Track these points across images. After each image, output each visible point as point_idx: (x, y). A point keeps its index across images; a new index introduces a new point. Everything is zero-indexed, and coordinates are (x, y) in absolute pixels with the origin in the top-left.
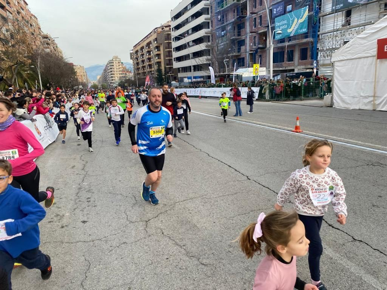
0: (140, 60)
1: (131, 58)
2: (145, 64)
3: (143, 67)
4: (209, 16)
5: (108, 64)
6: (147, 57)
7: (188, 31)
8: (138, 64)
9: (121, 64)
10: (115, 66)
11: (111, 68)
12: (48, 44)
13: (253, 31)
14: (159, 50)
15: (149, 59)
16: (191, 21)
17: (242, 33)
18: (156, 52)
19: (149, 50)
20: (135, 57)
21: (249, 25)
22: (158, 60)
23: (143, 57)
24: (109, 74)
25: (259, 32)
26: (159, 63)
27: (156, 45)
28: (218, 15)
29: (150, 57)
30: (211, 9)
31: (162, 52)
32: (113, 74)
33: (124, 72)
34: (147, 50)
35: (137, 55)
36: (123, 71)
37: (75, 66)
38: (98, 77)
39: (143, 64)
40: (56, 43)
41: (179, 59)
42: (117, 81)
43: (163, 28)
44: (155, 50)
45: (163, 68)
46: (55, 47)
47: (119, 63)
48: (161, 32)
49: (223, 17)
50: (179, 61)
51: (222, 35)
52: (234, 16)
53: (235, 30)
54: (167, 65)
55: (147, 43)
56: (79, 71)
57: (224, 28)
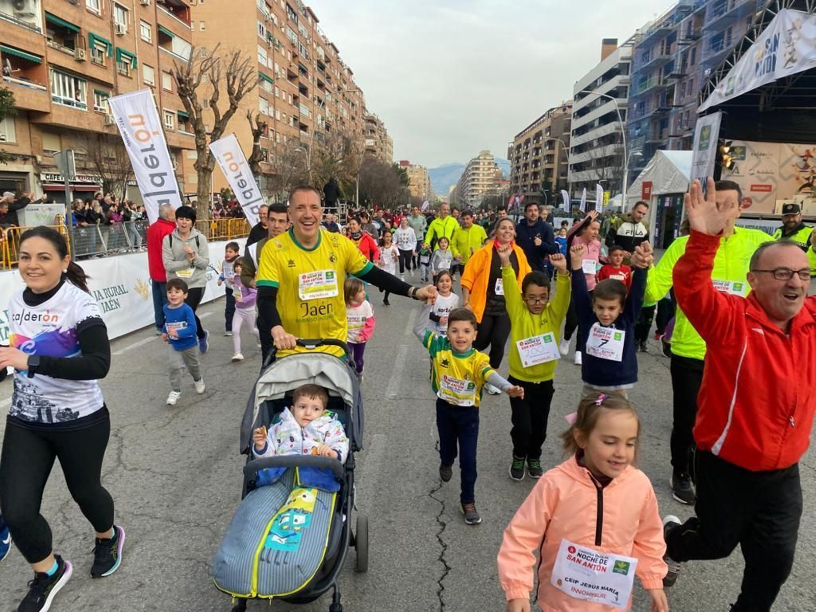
0: (522, 162)
1: (509, 158)
2: (528, 171)
3: (525, 176)
4: (626, 101)
5: (469, 166)
6: (533, 158)
7: (594, 120)
8: (518, 168)
9: (492, 166)
10: (481, 169)
11: (474, 174)
12: (372, 131)
13: (678, 133)
14: (552, 148)
15: (536, 162)
16: (600, 106)
17: (665, 135)
18: (545, 151)
19: (538, 145)
20: (515, 156)
21: (674, 122)
22: (549, 166)
23: (526, 159)
24: (470, 184)
25: (685, 136)
26: (549, 172)
27: (549, 138)
28: (635, 102)
29: (537, 158)
30: (631, 88)
31: (556, 152)
32: (476, 185)
33: (497, 182)
34: (534, 146)
35: (519, 152)
36: (494, 180)
37: (411, 166)
38: (452, 188)
39: (526, 169)
40: (385, 127)
41: (578, 167)
42: (480, 198)
43: (564, 110)
44: (545, 146)
45: (554, 180)
46: (383, 136)
47: (489, 164)
48: (560, 116)
49: (642, 105)
50: (577, 171)
51: (636, 134)
52: (658, 105)
53: (655, 128)
54: (562, 175)
55: (536, 134)
56: (416, 176)
57: (638, 125)
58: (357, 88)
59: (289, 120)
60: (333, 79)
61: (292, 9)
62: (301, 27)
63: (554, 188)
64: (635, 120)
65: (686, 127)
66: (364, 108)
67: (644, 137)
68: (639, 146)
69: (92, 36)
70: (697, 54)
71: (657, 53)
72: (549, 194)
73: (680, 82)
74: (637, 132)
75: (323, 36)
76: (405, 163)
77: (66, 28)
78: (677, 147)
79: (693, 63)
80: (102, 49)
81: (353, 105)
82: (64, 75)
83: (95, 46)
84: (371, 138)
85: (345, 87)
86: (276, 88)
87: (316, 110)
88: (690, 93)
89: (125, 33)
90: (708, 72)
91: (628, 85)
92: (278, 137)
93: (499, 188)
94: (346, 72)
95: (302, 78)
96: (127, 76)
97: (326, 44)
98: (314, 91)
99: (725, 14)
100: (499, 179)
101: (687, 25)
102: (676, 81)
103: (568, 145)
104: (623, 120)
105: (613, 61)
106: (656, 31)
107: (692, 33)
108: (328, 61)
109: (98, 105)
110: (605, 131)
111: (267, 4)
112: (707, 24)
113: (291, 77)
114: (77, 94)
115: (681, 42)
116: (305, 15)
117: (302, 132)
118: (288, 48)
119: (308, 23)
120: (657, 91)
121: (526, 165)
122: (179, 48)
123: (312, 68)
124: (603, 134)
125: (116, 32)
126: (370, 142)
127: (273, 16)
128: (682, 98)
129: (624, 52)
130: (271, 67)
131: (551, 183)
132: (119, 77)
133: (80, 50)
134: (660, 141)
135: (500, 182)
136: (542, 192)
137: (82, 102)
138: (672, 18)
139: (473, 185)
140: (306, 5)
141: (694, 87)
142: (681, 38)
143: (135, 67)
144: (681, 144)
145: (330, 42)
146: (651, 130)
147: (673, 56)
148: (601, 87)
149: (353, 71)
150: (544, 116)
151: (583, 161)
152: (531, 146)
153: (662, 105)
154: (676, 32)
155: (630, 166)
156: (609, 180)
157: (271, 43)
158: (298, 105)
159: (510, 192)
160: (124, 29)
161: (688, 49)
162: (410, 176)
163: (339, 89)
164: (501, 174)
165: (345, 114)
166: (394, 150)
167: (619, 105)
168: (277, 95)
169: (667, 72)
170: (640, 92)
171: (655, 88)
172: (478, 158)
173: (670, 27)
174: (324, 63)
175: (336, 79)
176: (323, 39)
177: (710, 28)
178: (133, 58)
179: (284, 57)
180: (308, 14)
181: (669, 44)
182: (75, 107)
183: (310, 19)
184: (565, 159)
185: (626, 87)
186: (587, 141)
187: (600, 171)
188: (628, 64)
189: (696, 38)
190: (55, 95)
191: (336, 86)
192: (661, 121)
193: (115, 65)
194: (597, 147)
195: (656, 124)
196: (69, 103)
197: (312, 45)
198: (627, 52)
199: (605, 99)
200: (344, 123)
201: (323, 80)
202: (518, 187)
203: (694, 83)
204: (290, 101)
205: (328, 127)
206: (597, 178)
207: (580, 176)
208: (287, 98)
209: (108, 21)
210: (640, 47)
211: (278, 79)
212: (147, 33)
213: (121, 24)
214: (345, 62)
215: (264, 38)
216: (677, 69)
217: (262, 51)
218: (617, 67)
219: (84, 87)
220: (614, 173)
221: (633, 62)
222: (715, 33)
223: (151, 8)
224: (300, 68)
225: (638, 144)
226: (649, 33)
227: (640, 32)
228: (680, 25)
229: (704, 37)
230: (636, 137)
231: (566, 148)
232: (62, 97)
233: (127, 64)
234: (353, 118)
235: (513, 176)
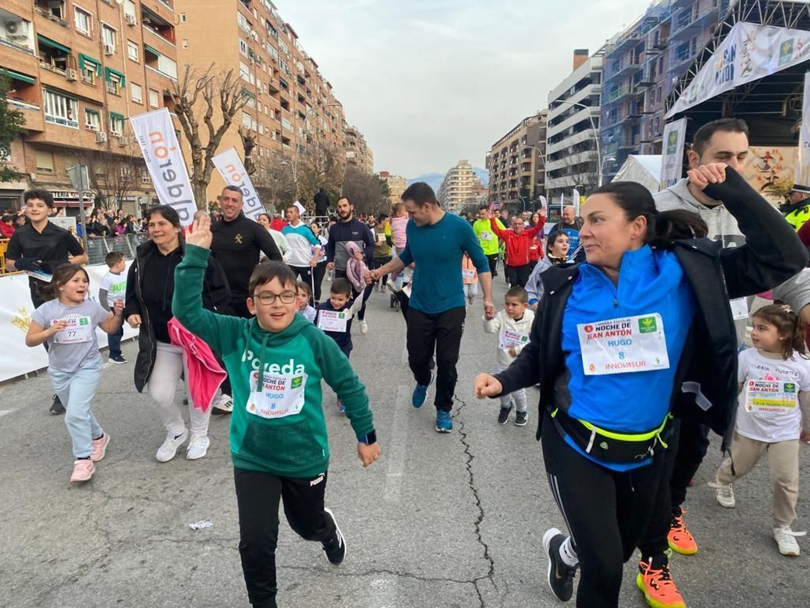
0: (500, 170)
1: (487, 167)
2: (505, 180)
3: (504, 184)
4: (598, 109)
5: (448, 175)
6: (511, 167)
7: (568, 128)
8: (496, 176)
9: (471, 175)
10: (460, 179)
11: (453, 183)
12: (353, 143)
13: (649, 139)
14: (529, 156)
15: (513, 170)
16: (574, 114)
17: (637, 141)
18: (522, 159)
19: (515, 154)
20: (493, 165)
21: (645, 128)
22: (526, 174)
23: (504, 167)
24: (450, 192)
25: (656, 142)
26: (526, 179)
27: (525, 147)
28: (607, 110)
29: (514, 166)
30: (602, 97)
31: (533, 160)
32: (455, 194)
33: (476, 191)
34: (511, 155)
35: (496, 161)
36: (473, 189)
37: (391, 177)
39: (504, 178)
40: (365, 140)
41: (555, 174)
42: (460, 206)
43: (540, 118)
44: (522, 154)
45: (531, 187)
46: (363, 148)
47: (468, 173)
48: (536, 125)
49: (614, 113)
50: (554, 178)
51: (610, 141)
52: (629, 112)
53: (627, 135)
54: (540, 183)
55: (513, 143)
56: (397, 187)
57: (611, 131)
58: (337, 102)
59: (271, 133)
60: (313, 93)
61: (272, 26)
62: (281, 44)
63: (531, 195)
64: (607, 127)
65: (656, 133)
66: (344, 120)
67: (617, 143)
68: (612, 152)
69: (82, 57)
70: (664, 63)
71: (627, 63)
72: (527, 200)
73: (650, 90)
74: (610, 138)
75: (303, 52)
76: (385, 174)
77: (57, 49)
78: (649, 152)
79: (661, 72)
80: (92, 69)
81: (333, 118)
82: (56, 95)
83: (85, 66)
84: (352, 150)
85: (325, 100)
86: (259, 104)
87: (297, 123)
88: (659, 100)
89: (113, 53)
90: (675, 80)
91: (600, 94)
92: (261, 150)
93: (478, 197)
94: (325, 85)
95: (283, 93)
96: (115, 95)
97: (306, 59)
98: (295, 106)
99: (689, 24)
100: (477, 188)
101: (654, 35)
102: (645, 89)
103: (544, 152)
104: (597, 127)
105: (585, 71)
106: (625, 41)
107: (659, 43)
108: (308, 76)
109: (89, 123)
110: (579, 138)
111: (248, 21)
112: (673, 34)
113: (273, 92)
114: (69, 114)
115: (649, 52)
116: (285, 32)
117: (284, 145)
118: (268, 64)
119: (288, 38)
120: (628, 99)
121: (504, 173)
122: (165, 66)
123: (292, 83)
124: (577, 142)
125: (105, 53)
126: (350, 154)
127: (254, 33)
128: (652, 106)
129: (594, 63)
130: (253, 82)
131: (529, 190)
132: (108, 95)
133: (71, 70)
134: (632, 147)
135: (479, 190)
136: (520, 200)
137: (73, 120)
138: (639, 29)
139: (452, 194)
140: (286, 22)
141: (662, 95)
142: (649, 48)
143: (123, 86)
144: (653, 149)
145: (309, 57)
146: (623, 137)
147: (642, 66)
148: (574, 97)
149: (332, 85)
150: (520, 125)
151: (559, 167)
152: (509, 155)
153: (634, 112)
154: (643, 43)
155: (604, 171)
156: (585, 185)
157: (253, 59)
158: (280, 120)
159: (489, 200)
160: (113, 49)
161: (656, 58)
162: (390, 187)
163: (319, 103)
164: (480, 183)
165: (326, 127)
166: (374, 161)
167: (592, 113)
168: (260, 110)
169: (636, 81)
170: (612, 100)
171: (626, 96)
172: (457, 168)
173: (638, 38)
174: (303, 77)
175: (316, 93)
176: (303, 55)
177: (676, 38)
178: (121, 77)
179: (266, 73)
180: (287, 30)
181: (638, 53)
182: (67, 125)
183: (289, 35)
184: (542, 167)
185: (599, 96)
186: (562, 148)
187: (576, 177)
188: (600, 73)
189: (663, 48)
190: (49, 114)
191: (316, 100)
192: (633, 127)
193: (104, 84)
194: (573, 154)
195: (628, 130)
196: (62, 122)
197: (291, 61)
198: (598, 62)
199: (578, 108)
200: (325, 136)
201: (304, 95)
202: (497, 195)
203: (662, 92)
204: (272, 115)
205: (309, 140)
206: (573, 184)
207: (557, 182)
208: (269, 112)
209: (97, 42)
210: (609, 57)
211: (259, 94)
212: (134, 53)
213: (110, 45)
214: (324, 77)
215: (246, 54)
216: (646, 78)
217: (244, 68)
218: (589, 76)
219: (75, 106)
220: (589, 179)
221: (604, 71)
222: (681, 43)
223: (137, 28)
224: (281, 83)
225: (611, 150)
226: (618, 43)
227: (609, 43)
228: (647, 36)
229: (670, 47)
230: (609, 144)
231: (542, 156)
232: (55, 116)
233: (115, 82)
234: (333, 131)
235: (492, 184)
